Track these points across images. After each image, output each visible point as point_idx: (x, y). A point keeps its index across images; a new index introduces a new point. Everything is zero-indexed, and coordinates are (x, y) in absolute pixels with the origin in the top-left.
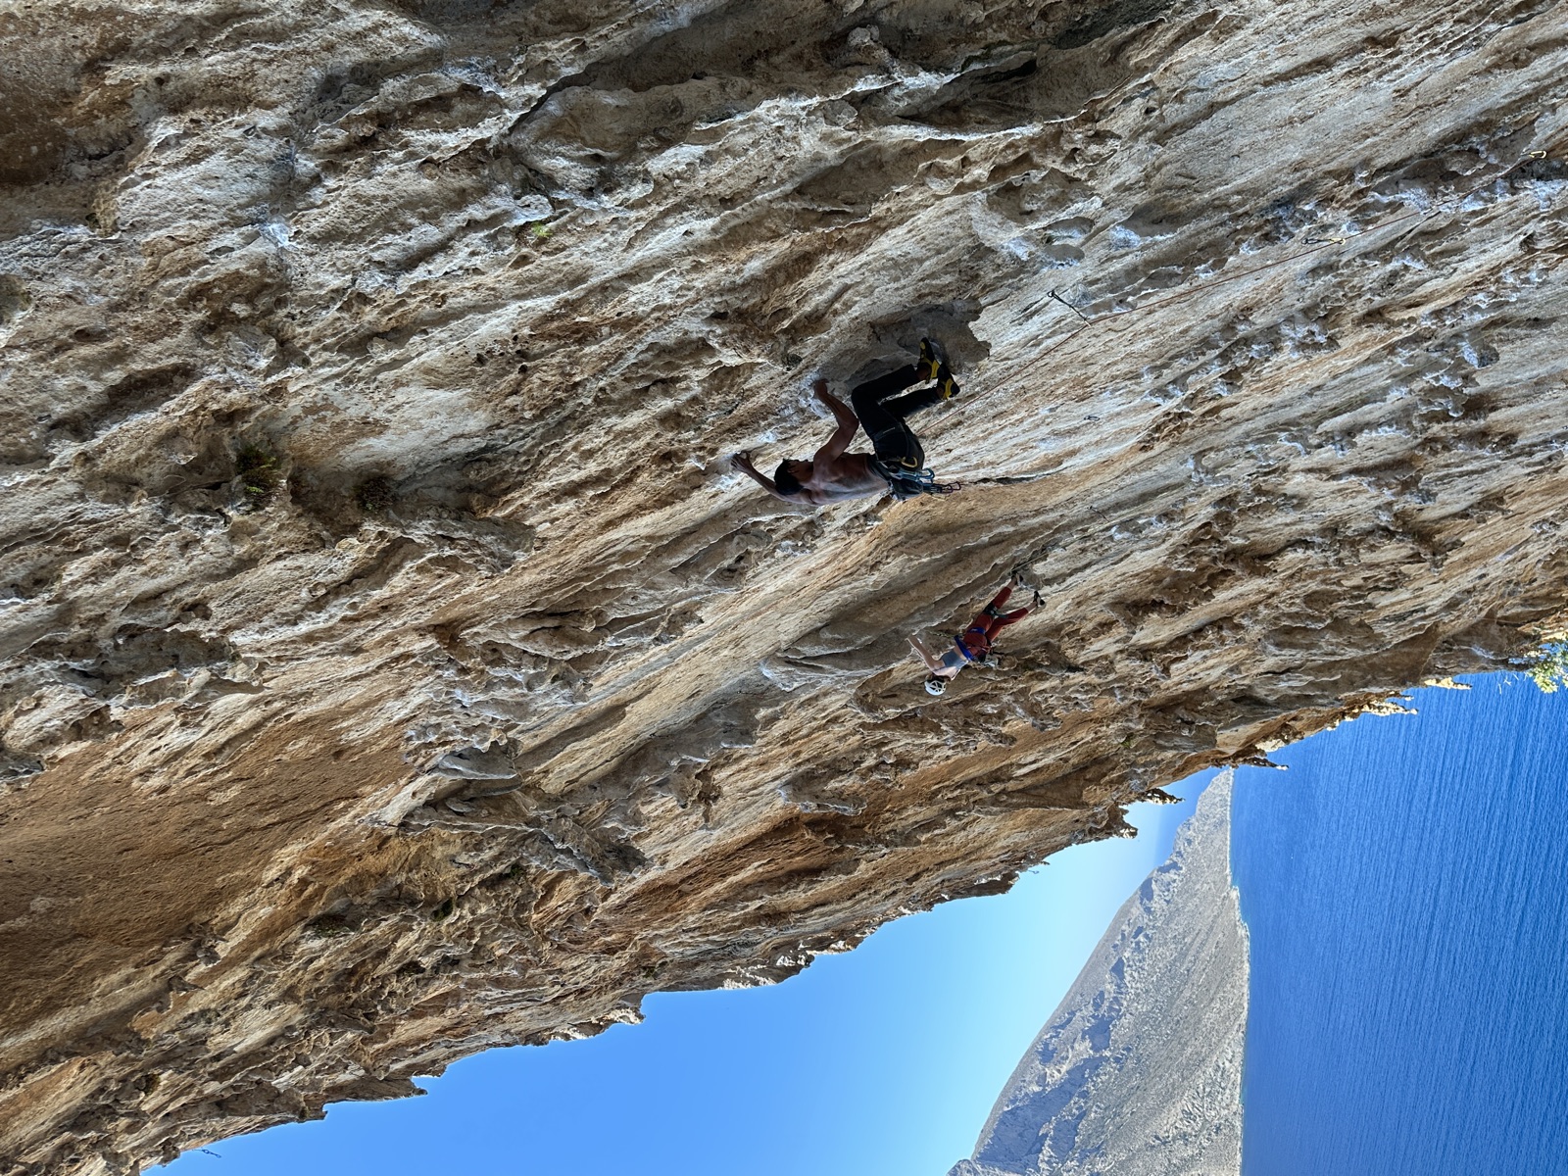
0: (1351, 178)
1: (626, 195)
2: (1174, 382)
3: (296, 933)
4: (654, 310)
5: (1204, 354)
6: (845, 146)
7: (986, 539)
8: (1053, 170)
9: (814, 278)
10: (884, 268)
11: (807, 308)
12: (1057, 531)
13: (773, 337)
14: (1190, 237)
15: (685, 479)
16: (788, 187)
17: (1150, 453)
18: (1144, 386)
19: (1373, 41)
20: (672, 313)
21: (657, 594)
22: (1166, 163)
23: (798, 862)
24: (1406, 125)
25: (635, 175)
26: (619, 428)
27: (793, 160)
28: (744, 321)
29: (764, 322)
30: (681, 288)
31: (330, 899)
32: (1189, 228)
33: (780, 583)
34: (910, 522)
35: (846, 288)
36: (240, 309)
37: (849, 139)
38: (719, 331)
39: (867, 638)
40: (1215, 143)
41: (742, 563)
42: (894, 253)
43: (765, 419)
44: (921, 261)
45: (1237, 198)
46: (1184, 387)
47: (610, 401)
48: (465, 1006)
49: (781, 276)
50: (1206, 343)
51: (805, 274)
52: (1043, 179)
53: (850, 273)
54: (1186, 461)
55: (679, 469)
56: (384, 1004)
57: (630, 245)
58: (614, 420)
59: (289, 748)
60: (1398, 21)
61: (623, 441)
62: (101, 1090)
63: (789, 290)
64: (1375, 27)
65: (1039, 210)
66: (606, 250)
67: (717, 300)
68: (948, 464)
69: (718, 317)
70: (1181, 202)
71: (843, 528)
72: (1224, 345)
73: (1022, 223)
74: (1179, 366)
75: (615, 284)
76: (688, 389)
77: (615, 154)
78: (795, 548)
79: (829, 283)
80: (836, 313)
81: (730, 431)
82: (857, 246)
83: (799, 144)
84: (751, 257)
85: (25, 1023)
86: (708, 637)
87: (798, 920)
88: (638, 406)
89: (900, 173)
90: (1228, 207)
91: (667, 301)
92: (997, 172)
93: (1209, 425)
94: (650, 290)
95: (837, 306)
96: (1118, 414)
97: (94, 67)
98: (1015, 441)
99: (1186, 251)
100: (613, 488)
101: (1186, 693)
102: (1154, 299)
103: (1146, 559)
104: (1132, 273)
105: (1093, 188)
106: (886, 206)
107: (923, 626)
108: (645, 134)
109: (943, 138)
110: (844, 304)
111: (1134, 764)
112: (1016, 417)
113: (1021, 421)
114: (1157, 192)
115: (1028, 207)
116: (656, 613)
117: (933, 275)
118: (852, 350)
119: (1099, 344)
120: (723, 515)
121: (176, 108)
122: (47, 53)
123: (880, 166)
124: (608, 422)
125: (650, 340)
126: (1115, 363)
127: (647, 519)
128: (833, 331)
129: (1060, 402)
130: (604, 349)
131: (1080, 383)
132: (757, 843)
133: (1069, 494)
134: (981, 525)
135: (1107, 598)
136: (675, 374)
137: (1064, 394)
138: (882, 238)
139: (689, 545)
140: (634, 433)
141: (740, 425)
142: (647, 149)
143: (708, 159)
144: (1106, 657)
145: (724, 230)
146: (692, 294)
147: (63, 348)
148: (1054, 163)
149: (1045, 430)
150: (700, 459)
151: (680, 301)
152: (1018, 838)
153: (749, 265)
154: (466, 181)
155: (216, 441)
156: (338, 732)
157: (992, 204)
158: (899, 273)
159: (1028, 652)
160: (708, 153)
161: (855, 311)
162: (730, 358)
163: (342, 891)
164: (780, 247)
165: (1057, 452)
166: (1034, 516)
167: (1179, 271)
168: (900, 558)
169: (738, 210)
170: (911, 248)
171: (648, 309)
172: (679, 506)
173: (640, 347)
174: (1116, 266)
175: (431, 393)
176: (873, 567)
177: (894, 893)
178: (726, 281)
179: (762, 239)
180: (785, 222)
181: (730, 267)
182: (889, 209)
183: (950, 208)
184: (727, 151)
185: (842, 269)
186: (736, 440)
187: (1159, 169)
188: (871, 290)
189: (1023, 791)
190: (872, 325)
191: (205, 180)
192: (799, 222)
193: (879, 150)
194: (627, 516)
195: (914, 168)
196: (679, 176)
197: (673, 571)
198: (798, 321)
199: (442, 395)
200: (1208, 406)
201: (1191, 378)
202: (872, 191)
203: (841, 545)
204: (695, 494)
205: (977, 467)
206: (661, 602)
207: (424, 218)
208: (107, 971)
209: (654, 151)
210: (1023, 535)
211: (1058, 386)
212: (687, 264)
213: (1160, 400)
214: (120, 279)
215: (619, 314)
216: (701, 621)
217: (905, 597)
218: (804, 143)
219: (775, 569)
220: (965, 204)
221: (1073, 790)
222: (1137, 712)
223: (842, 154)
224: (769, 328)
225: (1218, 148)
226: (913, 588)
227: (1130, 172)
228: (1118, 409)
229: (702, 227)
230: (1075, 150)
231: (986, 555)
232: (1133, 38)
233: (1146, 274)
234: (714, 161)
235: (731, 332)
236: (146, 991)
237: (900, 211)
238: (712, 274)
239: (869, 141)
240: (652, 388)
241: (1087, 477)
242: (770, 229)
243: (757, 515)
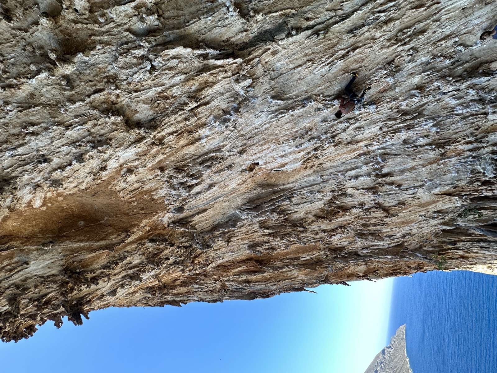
0: (319, 96)
3: (146, 241)
7: (278, 189)
16: (195, 72)
18: (292, 144)
19: (308, 61)
20: (181, 96)
22: (277, 87)
23: (252, 269)
24: (328, 85)
31: (153, 236)
32: (286, 103)
34: (262, 182)
36: (111, 80)
39: (254, 205)
45: (294, 97)
47: (173, 113)
48: (190, 287)
54: (318, 177)
55: (192, 135)
56: (161, 264)
59: (145, 196)
60: (312, 56)
62: (109, 262)
63: (201, 94)
64: (308, 58)
66: (166, 79)
67: (188, 94)
74: (299, 141)
79: (209, 95)
81: (199, 127)
85: (98, 241)
87: (254, 285)
91: (179, 93)
94: (176, 90)
95: (211, 100)
97: (90, 36)
99: (287, 107)
100: (179, 134)
101: (339, 247)
103: (319, 205)
104: (276, 111)
111: (329, 264)
112: (266, 146)
114: (276, 93)
121: (100, 44)
122: (85, 34)
125: (179, 101)
126: (283, 136)
127: (191, 149)
129: (274, 144)
130: (171, 102)
132: (244, 261)
134: (277, 185)
135: (312, 214)
137: (275, 142)
140: (180, 122)
144: (316, 231)
145: (186, 79)
146: (183, 92)
147: (88, 82)
149: (275, 153)
152: (303, 278)
154: (141, 61)
155: (112, 107)
156: (152, 195)
159: (297, 224)
161: (217, 104)
163: (156, 235)
165: (282, 162)
167: (285, 111)
168: (260, 189)
171: (177, 94)
173: (177, 102)
175: (144, 105)
176: (255, 190)
177: (275, 284)
178: (189, 90)
181: (188, 87)
183: (228, 82)
184: (182, 62)
185: (211, 93)
187: (275, 88)
189: (303, 265)
191: (106, 57)
194: (186, 146)
199: (146, 106)
207: (135, 66)
208: (112, 235)
212: (181, 85)
214: (95, 72)
215: (172, 94)
218: (195, 63)
221: (314, 266)
222: (327, 250)
225: (287, 85)
229: (183, 77)
231: (279, 193)
232: (253, 50)
233: (279, 111)
236: (118, 241)
238: (186, 88)
241: (294, 174)
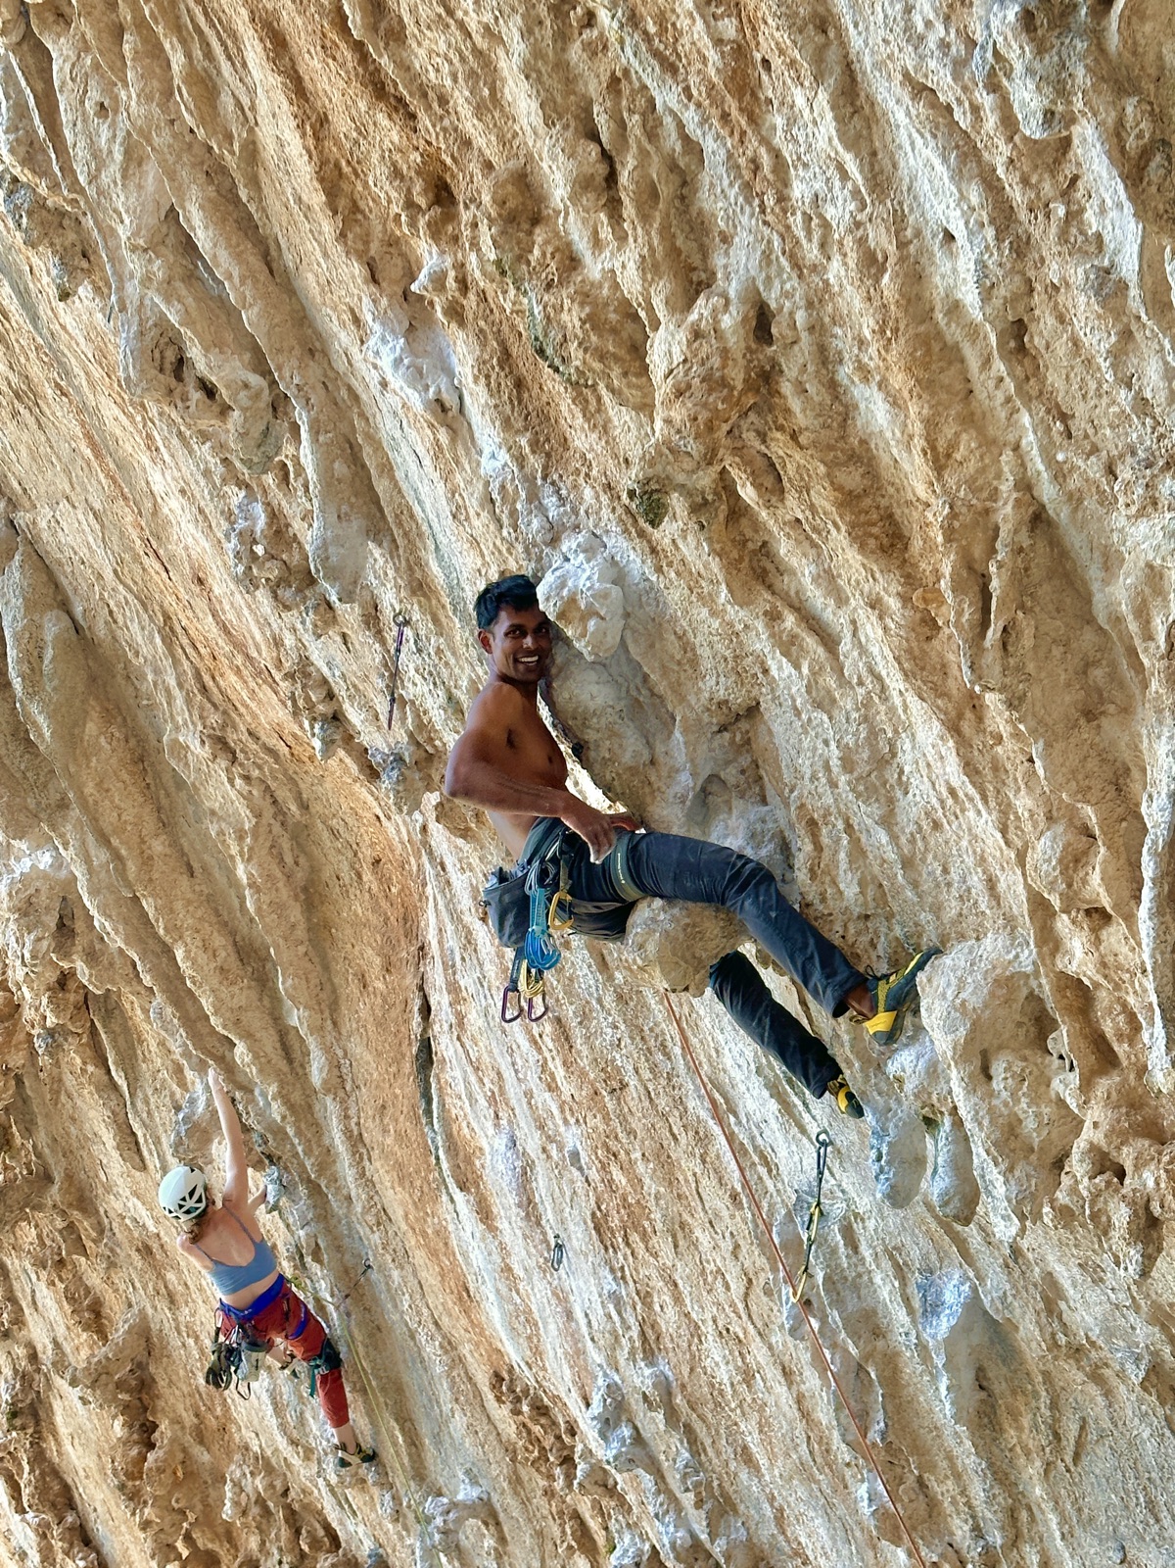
1: (1018, 67)
2: (638, 1439)
4: (777, 155)
5: (699, 1504)
6: (1133, 627)
7: (294, 1021)
8: (1079, 1124)
9: (850, 561)
10: (874, 733)
11: (784, 548)
12: (315, 1189)
13: (710, 458)
14: (950, 1458)
15: (393, 242)
16: (1047, 490)
17: (489, 1397)
18: (628, 1370)
20: (770, 201)
21: (112, 172)
22: (1108, 1393)
25: (1062, 91)
26: (502, 64)
27: (1108, 502)
28: (750, 386)
29: (750, 438)
30: (826, 225)
32: (968, 1457)
33: (173, 506)
34: (334, 833)
35: (830, 642)
37: (1149, 637)
38: (727, 321)
39: (43, 728)
40: (1151, 1505)
41: (196, 395)
42: (906, 757)
43: (535, 445)
44: (888, 821)
46: (627, 1463)
47: (563, 37)
49: (852, 478)
50: (722, 1506)
51: (859, 537)
52: (1061, 1102)
53: (863, 650)
54: (474, 1482)
55: (413, 224)
57: (921, 91)
58: (518, 47)
61: (472, 75)
63: (823, 498)
65: (991, 1094)
66: (909, 28)
67: (800, 317)
68: (456, 917)
69: (761, 322)
70: (1024, 1434)
71: (305, 662)
72: (717, 1549)
73: (963, 1054)
74: (672, 1451)
75: (833, 55)
76: (597, 243)
77: (1114, 40)
78: (248, 538)
79: (841, 601)
80: (773, 617)
81: (506, 357)
82: (923, 668)
83: (1141, 513)
84: (895, 402)
86: (34, 319)
88: (551, 112)
89: (1073, 760)
90: (1015, 1541)
91: (799, 191)
92: (1079, 995)
93: (556, 1531)
94: (821, 144)
95: (790, 620)
96: (569, 1315)
98: (508, 1074)
99: (918, 1449)
100: (358, 47)
102: (811, 1381)
104: (869, 1325)
105: (1038, 1216)
106: (1005, 730)
107: (79, 872)
108: (1158, 117)
109: (1145, 858)
110: (793, 639)
112: (560, 1073)
113: (552, 1087)
114: (1046, 1375)
115: (998, 1069)
116: (67, 169)
117: (858, 852)
118: (694, 662)
119: (718, 1259)
120: (313, 347)
123: (1090, 715)
124: (511, 29)
125: (709, 145)
126: (678, 1299)
127: (295, 145)
128: (736, 614)
129: (594, 1175)
130: (683, 23)
131: (635, 1221)
133: (397, 1213)
134: (329, 1007)
135: (160, 1316)
136: (629, 210)
137: (610, 1183)
138: (937, 727)
139: (238, 256)
140: (491, 105)
141: (519, 384)
142: (1120, 123)
143: (1108, 287)
144: (19, 1320)
145: (953, 333)
146: (811, 252)
148: (1096, 1123)
149: (532, 1143)
150: (438, 280)
151: (796, 222)
153: (878, 397)
157: (1006, 984)
158: (862, 769)
159: (28, 1131)
160: (1123, 286)
161: (780, 668)
162: (666, 348)
164: (914, 473)
165: (489, 1176)
166: (348, 1133)
167: (874, 1435)
168: (244, 812)
169: (999, 367)
170: (920, 796)
171: (778, 140)
172: (328, 227)
173: (690, 117)
174: (885, 1287)
176: (221, 745)
178: (842, 340)
179: (931, 425)
180: (971, 483)
181: (872, 350)
182: (999, 739)
183: (1002, 886)
184: (1127, 335)
185: (871, 630)
186: (483, 372)
187: (1096, 1377)
188: (824, 703)
190: (753, 711)
192: (967, 517)
193: (1126, 710)
194: (298, 89)
195: (1083, 793)
196: (1074, 216)
197: (172, 214)
198: (757, 526)
200: (594, 1525)
201: (648, 1480)
202: (1035, 693)
203: (265, 657)
204: (357, 269)
205: (454, 988)
206: (93, 179)
209: (1116, 136)
210: (303, 1109)
211: (628, 1168)
212: (880, 239)
213: (597, 1407)
215: (766, 63)
216: (64, 296)
217: (150, 824)
218: (1143, 527)
219: (201, 489)
220: (1010, 922)
223: (1118, 620)
224: (737, 451)
225: (1141, 1513)
226: (175, 843)
227: (1086, 1312)
228: (579, 1315)
230: (1121, 1174)
231: (256, 1020)
233: (868, 1356)
234: (1103, 304)
235: (725, 353)
237: (996, 767)
238: (858, 304)
239: (1145, 686)
240: (593, 150)
241: (433, 1254)
242: (953, 446)
243: (316, 431)
